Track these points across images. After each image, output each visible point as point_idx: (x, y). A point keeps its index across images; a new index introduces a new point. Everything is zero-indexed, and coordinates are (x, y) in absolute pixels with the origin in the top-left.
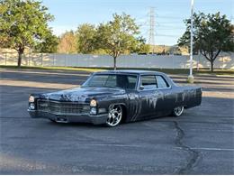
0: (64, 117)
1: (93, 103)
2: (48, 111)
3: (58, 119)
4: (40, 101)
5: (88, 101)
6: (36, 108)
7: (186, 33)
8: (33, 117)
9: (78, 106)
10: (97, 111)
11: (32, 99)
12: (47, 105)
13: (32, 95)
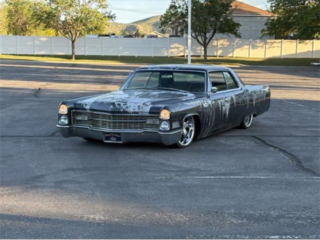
0: (118, 136)
1: (165, 115)
2: (88, 127)
3: (107, 138)
4: (75, 111)
5: (155, 112)
6: (70, 123)
7: (171, 7)
8: (65, 136)
9: (138, 119)
10: (171, 126)
11: (64, 110)
12: (86, 119)
13: (64, 103)
